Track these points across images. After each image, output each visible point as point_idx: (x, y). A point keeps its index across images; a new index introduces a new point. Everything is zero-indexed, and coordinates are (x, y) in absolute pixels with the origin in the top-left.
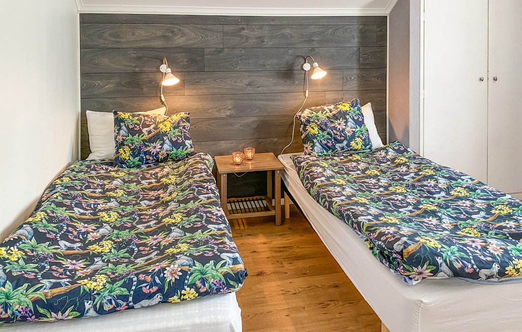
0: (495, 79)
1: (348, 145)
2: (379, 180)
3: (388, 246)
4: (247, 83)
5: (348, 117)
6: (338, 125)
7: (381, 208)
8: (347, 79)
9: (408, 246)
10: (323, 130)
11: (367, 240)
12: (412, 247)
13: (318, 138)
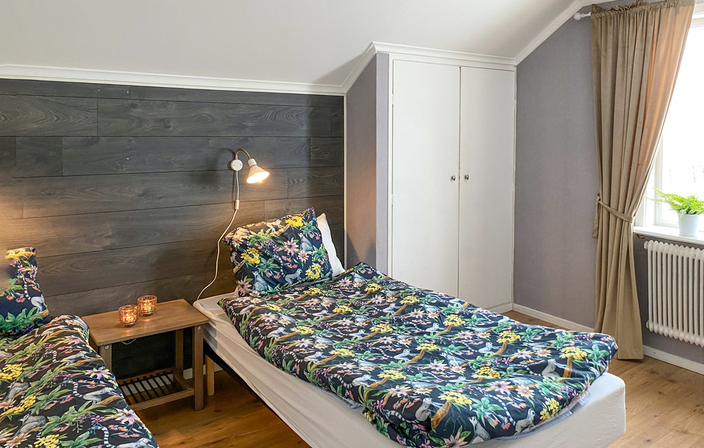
0: (467, 178)
1: (303, 275)
2: (353, 319)
3: (406, 414)
4: (141, 192)
5: (301, 235)
6: (288, 249)
7: (373, 359)
8: (294, 182)
9: (436, 411)
10: (267, 257)
11: (367, 410)
12: (441, 411)
13: (260, 269)
